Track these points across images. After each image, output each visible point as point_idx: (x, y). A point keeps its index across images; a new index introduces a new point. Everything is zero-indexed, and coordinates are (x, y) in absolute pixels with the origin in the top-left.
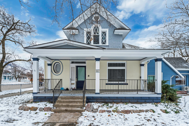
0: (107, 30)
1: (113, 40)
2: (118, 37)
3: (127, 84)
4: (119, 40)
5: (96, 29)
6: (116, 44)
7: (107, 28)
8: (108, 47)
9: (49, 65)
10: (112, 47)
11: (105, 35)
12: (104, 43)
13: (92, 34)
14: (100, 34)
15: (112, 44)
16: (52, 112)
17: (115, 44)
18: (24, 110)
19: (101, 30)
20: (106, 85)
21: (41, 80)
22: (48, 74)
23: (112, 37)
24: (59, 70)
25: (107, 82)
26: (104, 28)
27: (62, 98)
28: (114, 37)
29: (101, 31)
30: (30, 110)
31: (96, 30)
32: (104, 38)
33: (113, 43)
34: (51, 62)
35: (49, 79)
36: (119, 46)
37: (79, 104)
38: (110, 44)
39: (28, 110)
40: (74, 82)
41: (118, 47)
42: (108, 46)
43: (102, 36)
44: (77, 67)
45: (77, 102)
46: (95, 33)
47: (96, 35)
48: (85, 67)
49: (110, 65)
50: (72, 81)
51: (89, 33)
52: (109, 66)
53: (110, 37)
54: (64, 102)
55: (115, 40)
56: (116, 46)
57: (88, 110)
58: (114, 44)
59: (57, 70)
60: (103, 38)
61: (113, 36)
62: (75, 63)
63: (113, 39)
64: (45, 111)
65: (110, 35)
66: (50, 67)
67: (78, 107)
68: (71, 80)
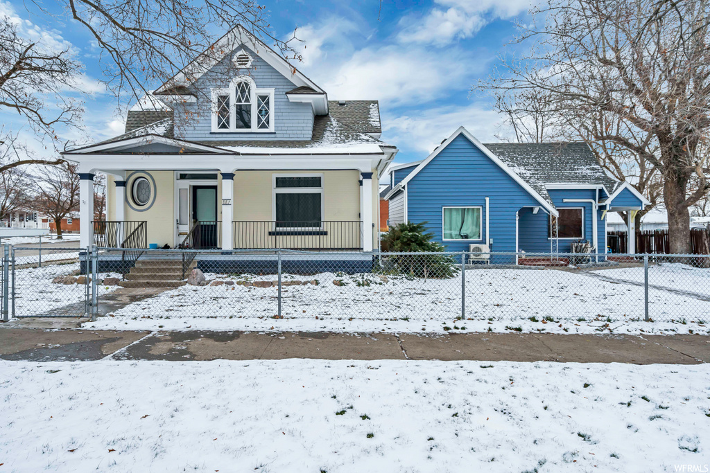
0: (270, 92)
1: (288, 118)
2: (300, 111)
3: (325, 233)
4: (303, 118)
5: (243, 89)
6: (296, 128)
7: (270, 86)
8: (273, 136)
9: (119, 184)
10: (285, 136)
11: (267, 104)
12: (263, 126)
13: (233, 101)
14: (254, 102)
15: (283, 129)
16: (120, 287)
17: (292, 128)
18: (65, 283)
19: (255, 92)
20: (270, 237)
21: (100, 225)
22: (117, 208)
23: (285, 110)
24: (145, 197)
25: (273, 228)
26: (264, 86)
27: (143, 263)
28: (289, 111)
29: (256, 94)
30: (76, 284)
31: (243, 91)
32: (263, 112)
33: (286, 125)
34: (123, 177)
35: (120, 222)
36: (303, 132)
37: (178, 273)
38: (280, 128)
39: (72, 283)
40: (186, 228)
41: (299, 136)
42: (275, 133)
43: (258, 108)
44: (195, 188)
45: (174, 270)
46: (239, 100)
47: (243, 103)
48: (215, 187)
49: (281, 182)
50: (180, 226)
51: (224, 99)
52: (278, 186)
53: (278, 111)
54: (146, 270)
55: (291, 118)
56: (295, 132)
57: (192, 281)
58: (289, 129)
59: (141, 198)
60: (260, 112)
61: (287, 107)
62: (189, 178)
63: (287, 114)
64: (105, 285)
65: (279, 103)
66: (122, 188)
67: (174, 277)
68: (179, 223)
